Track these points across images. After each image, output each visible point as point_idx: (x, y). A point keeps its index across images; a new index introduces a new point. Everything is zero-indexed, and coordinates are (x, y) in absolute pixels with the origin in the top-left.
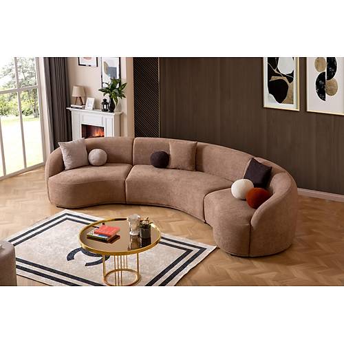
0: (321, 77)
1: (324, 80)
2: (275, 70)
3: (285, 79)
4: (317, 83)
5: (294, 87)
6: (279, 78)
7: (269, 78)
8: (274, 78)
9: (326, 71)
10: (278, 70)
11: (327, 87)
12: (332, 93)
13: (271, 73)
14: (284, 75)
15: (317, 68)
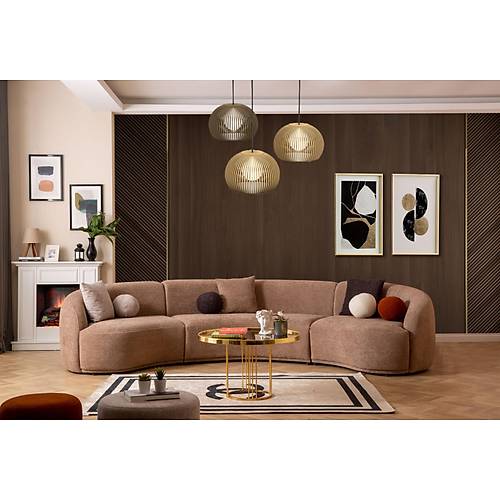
0: (410, 216)
1: (413, 220)
2: (352, 211)
3: (365, 220)
4: (405, 223)
5: (377, 229)
6: (356, 219)
7: (343, 219)
8: (349, 220)
9: (415, 209)
10: (355, 210)
11: (417, 226)
12: (422, 232)
13: (345, 214)
14: (363, 216)
15: (405, 206)
